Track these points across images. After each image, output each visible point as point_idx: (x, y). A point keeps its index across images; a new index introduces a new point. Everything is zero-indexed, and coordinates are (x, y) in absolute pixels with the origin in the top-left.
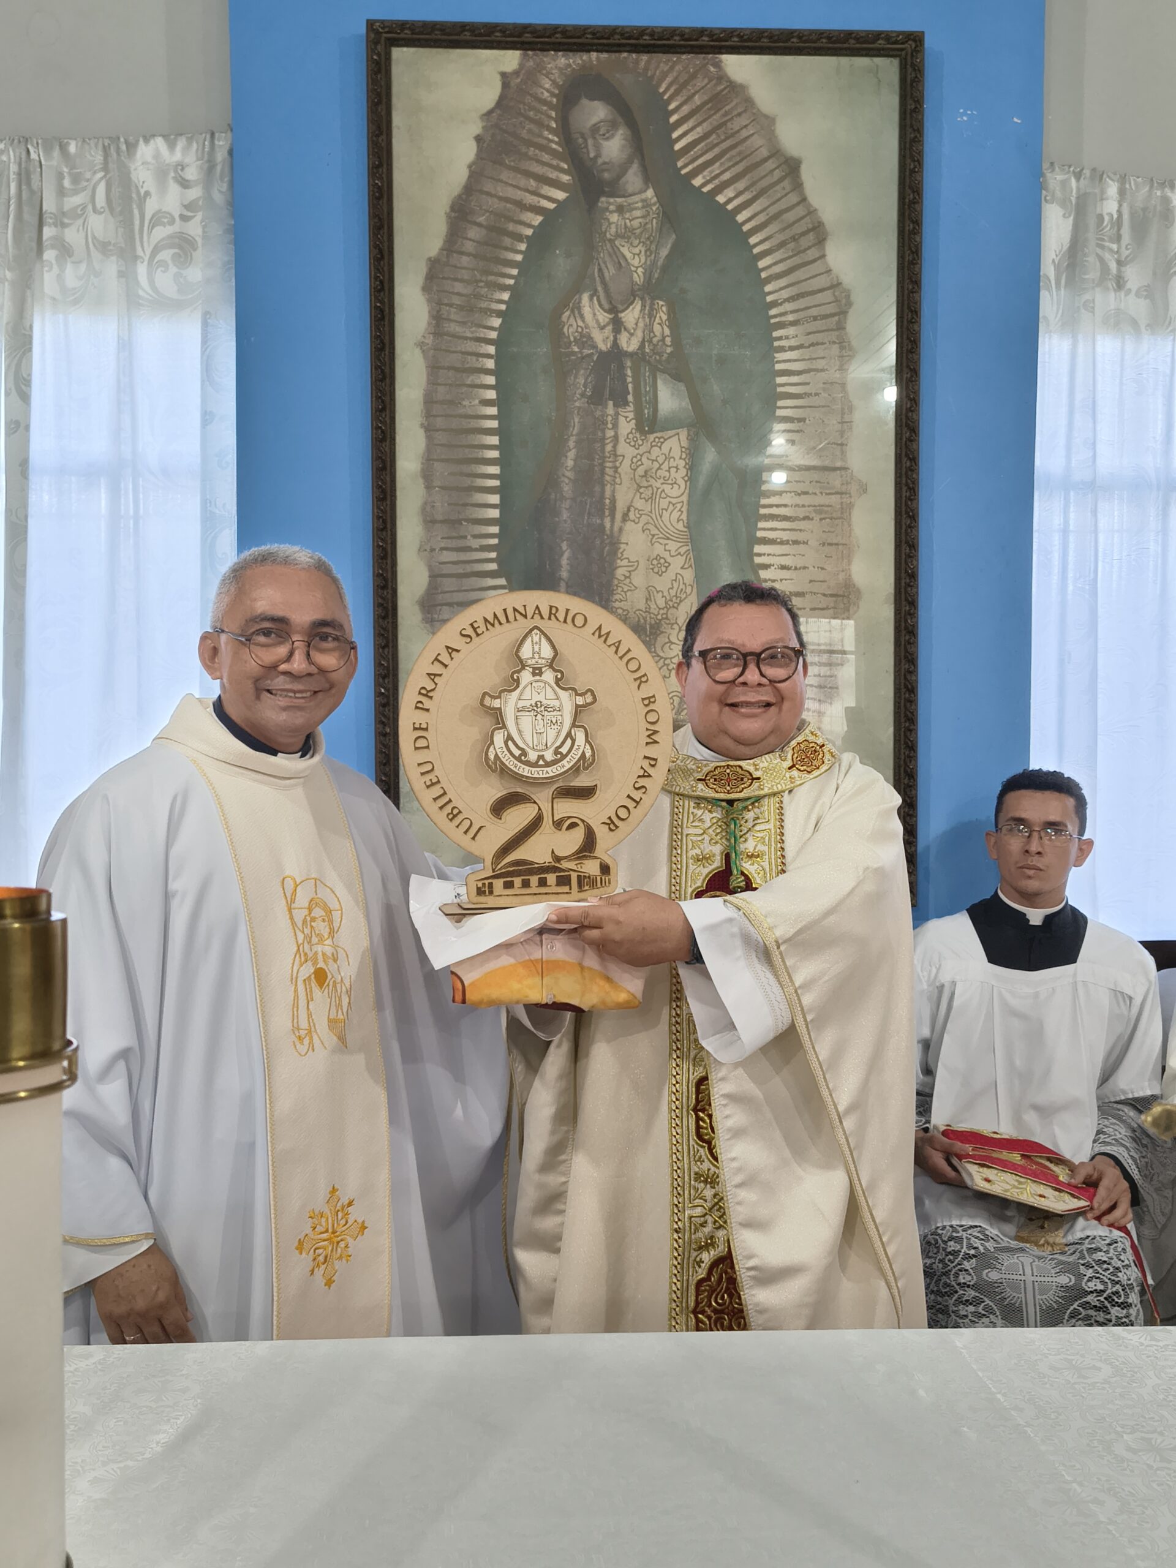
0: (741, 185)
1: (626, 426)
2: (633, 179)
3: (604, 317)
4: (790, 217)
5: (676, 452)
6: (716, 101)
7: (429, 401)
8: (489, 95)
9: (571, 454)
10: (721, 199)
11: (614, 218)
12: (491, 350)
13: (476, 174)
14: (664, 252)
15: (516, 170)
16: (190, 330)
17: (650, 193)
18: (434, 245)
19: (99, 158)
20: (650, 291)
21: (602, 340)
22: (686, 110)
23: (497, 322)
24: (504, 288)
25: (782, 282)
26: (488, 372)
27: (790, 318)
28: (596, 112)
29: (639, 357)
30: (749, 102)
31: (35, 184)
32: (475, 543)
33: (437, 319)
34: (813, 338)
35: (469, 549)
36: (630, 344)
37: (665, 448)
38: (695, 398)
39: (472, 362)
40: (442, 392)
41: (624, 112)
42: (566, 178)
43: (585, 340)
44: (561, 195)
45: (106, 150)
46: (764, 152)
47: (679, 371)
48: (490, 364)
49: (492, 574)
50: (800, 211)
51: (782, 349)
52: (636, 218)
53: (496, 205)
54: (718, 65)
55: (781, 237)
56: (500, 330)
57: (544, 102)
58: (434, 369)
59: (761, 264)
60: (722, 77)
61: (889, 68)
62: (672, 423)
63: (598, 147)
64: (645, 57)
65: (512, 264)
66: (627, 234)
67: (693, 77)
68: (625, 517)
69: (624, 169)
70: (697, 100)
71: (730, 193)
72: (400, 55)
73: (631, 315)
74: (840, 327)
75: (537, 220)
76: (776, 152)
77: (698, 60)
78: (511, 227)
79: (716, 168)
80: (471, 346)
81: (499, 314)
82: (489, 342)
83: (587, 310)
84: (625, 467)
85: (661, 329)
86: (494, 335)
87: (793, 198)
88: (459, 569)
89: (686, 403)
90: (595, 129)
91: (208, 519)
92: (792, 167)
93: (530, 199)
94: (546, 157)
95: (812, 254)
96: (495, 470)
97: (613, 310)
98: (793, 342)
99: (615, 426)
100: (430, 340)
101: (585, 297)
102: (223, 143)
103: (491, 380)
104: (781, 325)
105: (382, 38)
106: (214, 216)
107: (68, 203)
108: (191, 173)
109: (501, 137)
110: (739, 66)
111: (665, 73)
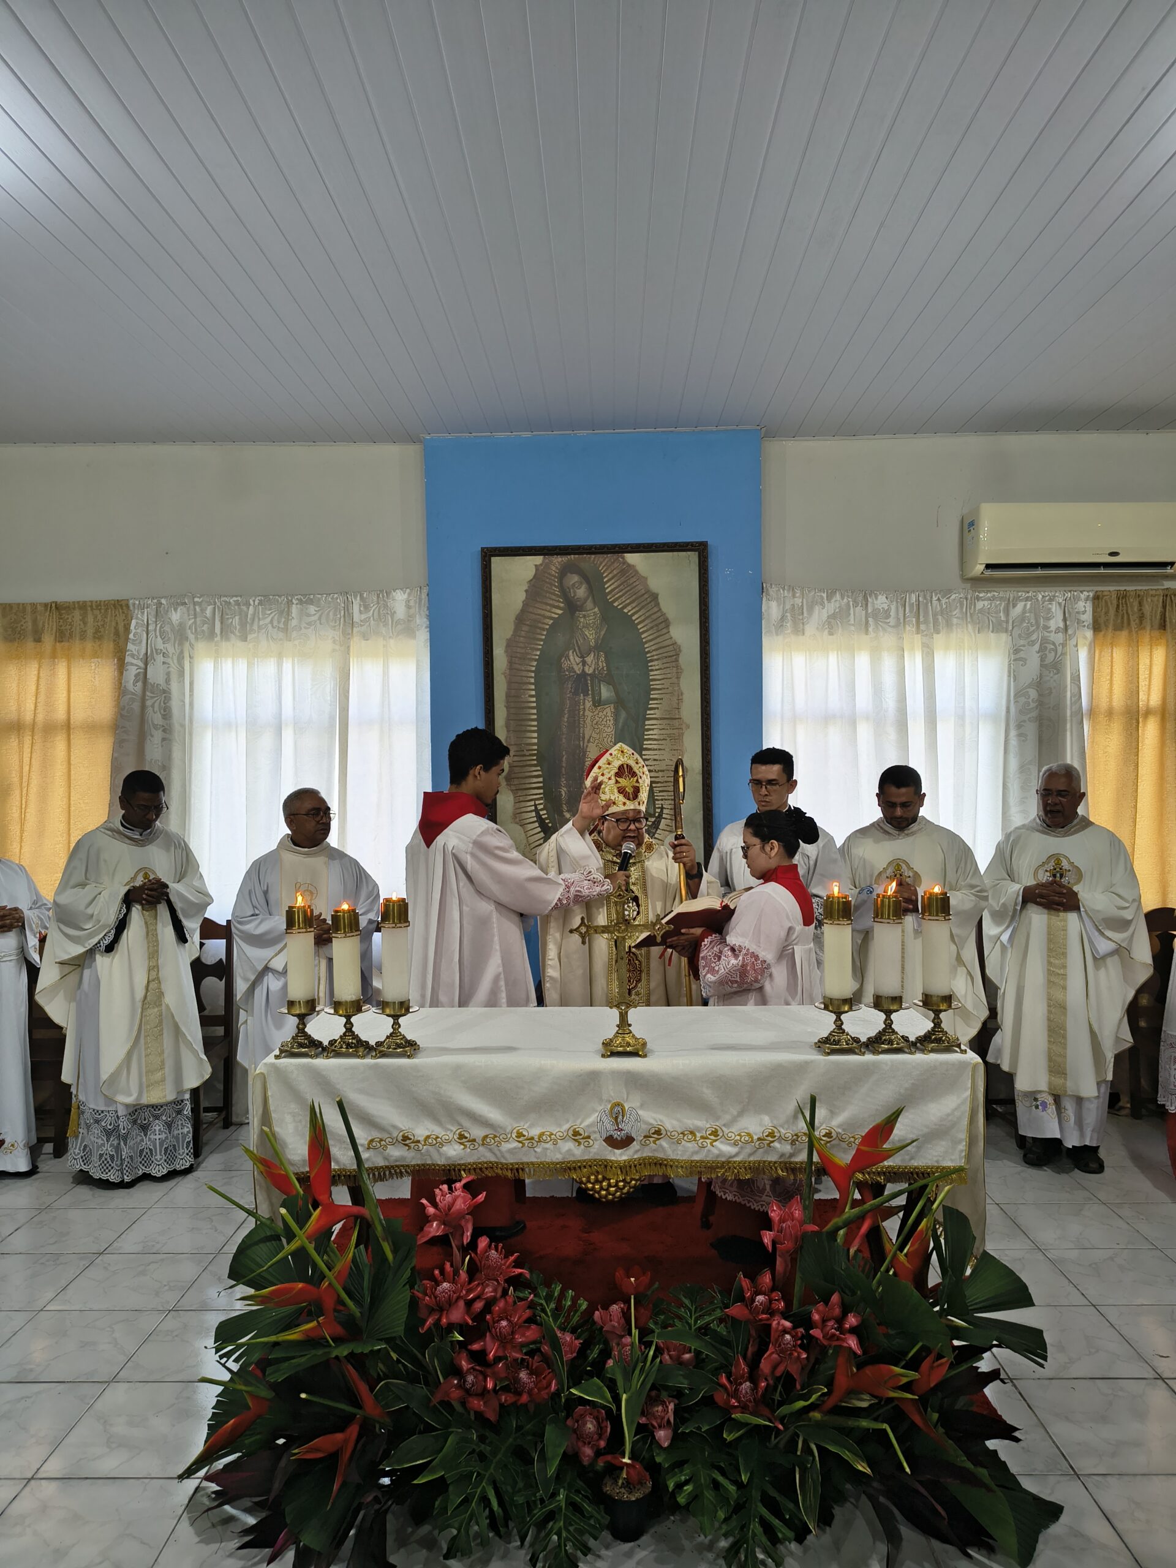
0: (634, 605)
1: (589, 704)
2: (589, 604)
3: (578, 660)
4: (654, 617)
5: (609, 714)
6: (623, 572)
7: (508, 696)
8: (530, 573)
9: (566, 716)
10: (625, 611)
11: (582, 620)
12: (533, 675)
13: (526, 604)
14: (603, 633)
15: (541, 602)
16: (412, 668)
17: (596, 609)
18: (509, 633)
19: (375, 599)
20: (597, 648)
21: (578, 669)
22: (610, 576)
23: (535, 663)
24: (538, 649)
25: (652, 643)
26: (532, 684)
27: (655, 657)
28: (575, 578)
29: (592, 676)
30: (637, 572)
31: (351, 611)
32: (527, 753)
33: (510, 663)
34: (666, 665)
35: (525, 755)
36: (589, 670)
37: (605, 713)
38: (617, 693)
39: (525, 680)
40: (513, 692)
42: (562, 605)
43: (571, 669)
44: (560, 612)
45: (378, 596)
46: (643, 591)
47: (610, 680)
48: (532, 680)
49: (535, 765)
50: (659, 614)
51: (652, 670)
52: (590, 620)
53: (534, 617)
54: (623, 558)
55: (651, 625)
56: (536, 666)
57: (553, 576)
58: (509, 683)
59: (643, 636)
60: (625, 562)
61: (693, 556)
62: (608, 702)
63: (575, 592)
64: (593, 556)
65: (541, 640)
66: (587, 626)
67: (613, 563)
68: (589, 741)
69: (586, 600)
70: (615, 572)
71: (629, 608)
72: (496, 561)
73: (589, 659)
74: (677, 660)
76: (648, 591)
77: (615, 556)
78: (540, 625)
79: (623, 599)
80: (524, 674)
81: (536, 660)
82: (532, 671)
83: (571, 658)
84: (588, 721)
85: (602, 664)
86: (534, 669)
87: (656, 609)
88: (521, 764)
89: (613, 694)
90: (574, 585)
91: (419, 745)
92: (655, 597)
93: (548, 614)
94: (554, 597)
95: (665, 631)
96: (535, 723)
97: (582, 657)
98: (657, 667)
99: (584, 704)
100: (508, 672)
101: (571, 652)
102: (425, 591)
103: (533, 687)
104: (652, 661)
105: (488, 555)
106: (421, 622)
107: (363, 617)
108: (412, 603)
109: (535, 590)
110: (632, 558)
111: (601, 562)
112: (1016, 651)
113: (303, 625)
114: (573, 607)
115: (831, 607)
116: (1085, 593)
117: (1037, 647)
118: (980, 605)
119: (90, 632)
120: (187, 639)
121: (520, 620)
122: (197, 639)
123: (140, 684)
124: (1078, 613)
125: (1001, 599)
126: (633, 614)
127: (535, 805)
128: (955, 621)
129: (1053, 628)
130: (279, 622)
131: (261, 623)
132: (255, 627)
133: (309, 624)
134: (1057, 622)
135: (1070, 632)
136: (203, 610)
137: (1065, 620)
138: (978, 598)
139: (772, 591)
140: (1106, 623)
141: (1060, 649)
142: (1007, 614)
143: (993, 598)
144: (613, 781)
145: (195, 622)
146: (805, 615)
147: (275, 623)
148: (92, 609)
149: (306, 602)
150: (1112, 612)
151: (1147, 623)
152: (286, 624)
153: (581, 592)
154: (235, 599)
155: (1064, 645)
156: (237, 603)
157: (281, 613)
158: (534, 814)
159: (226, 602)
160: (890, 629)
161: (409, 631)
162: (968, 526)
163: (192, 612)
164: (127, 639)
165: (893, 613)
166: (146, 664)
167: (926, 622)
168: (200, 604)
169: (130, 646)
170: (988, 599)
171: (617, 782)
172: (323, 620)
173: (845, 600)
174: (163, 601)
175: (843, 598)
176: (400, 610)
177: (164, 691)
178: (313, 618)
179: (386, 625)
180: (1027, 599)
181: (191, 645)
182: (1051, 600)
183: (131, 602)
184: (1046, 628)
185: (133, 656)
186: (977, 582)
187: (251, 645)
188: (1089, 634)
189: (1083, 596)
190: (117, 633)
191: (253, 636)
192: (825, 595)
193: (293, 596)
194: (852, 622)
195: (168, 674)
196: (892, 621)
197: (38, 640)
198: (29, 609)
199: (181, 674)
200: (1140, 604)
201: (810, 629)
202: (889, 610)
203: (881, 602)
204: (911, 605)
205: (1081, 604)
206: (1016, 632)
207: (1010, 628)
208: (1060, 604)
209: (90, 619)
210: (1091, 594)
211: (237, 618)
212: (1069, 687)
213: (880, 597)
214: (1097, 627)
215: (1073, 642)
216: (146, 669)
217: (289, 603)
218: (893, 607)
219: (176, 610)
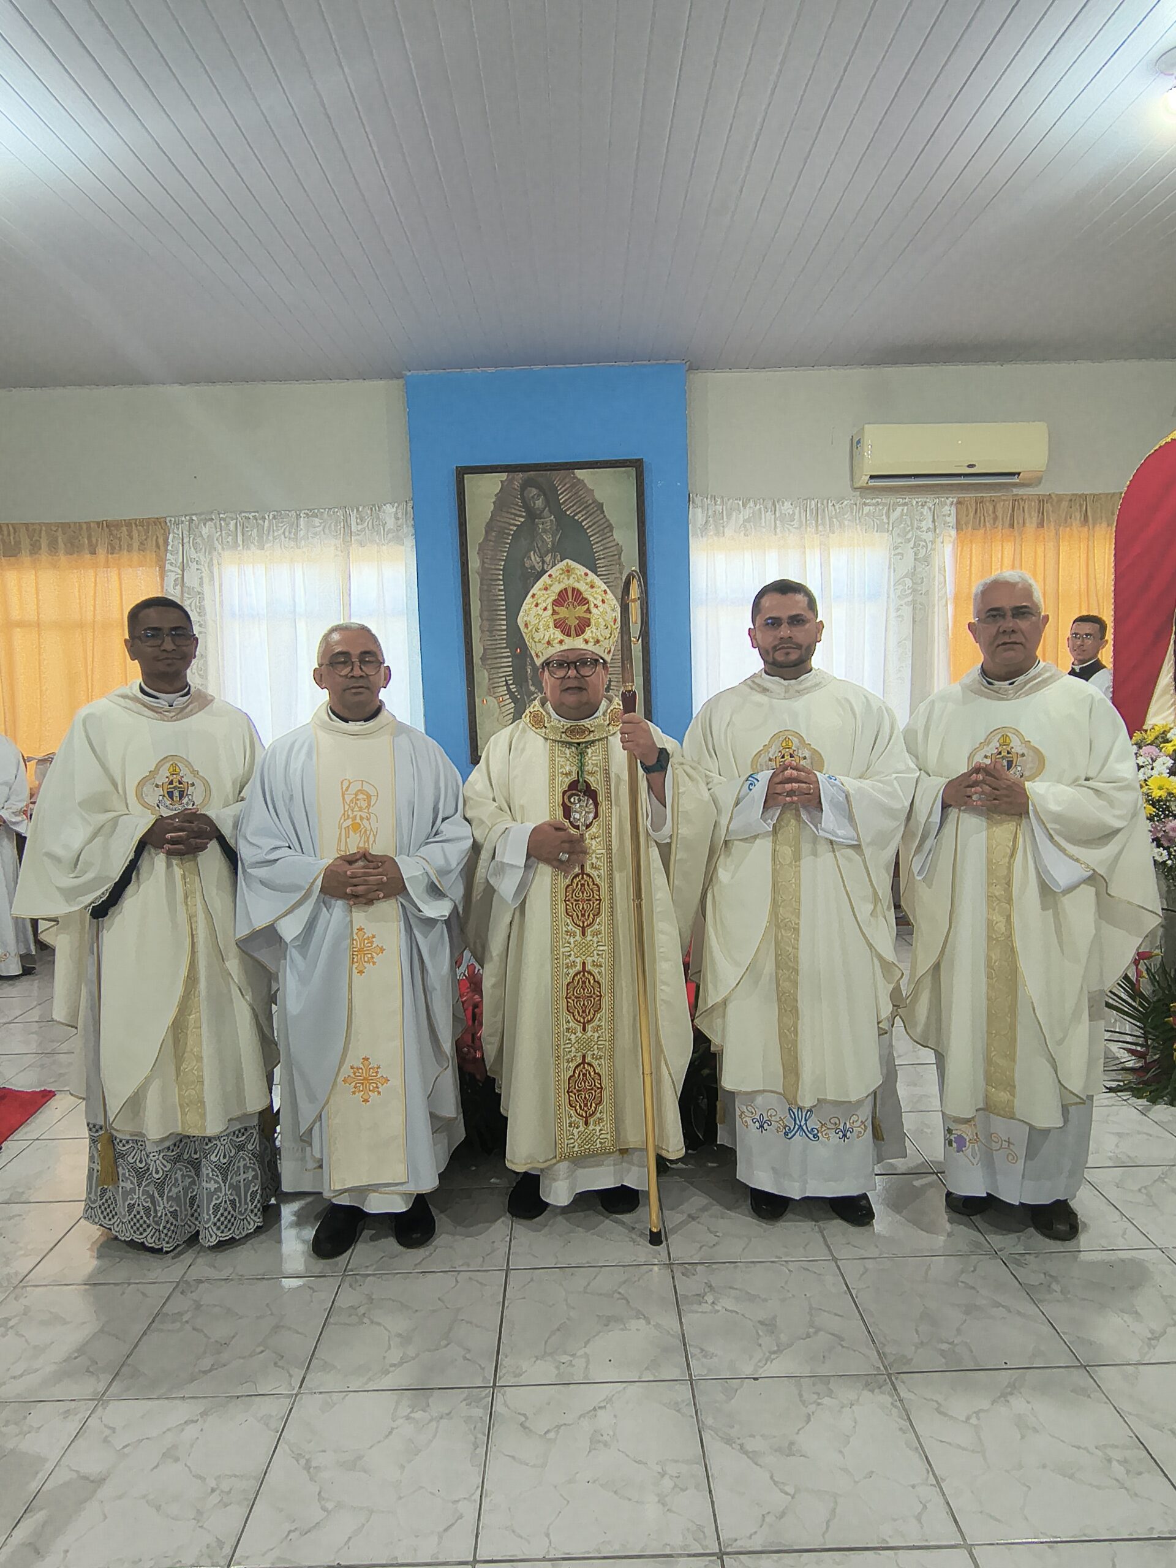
4: (601, 522)
6: (573, 486)
7: (481, 591)
8: (497, 488)
11: (541, 526)
13: (494, 514)
15: (508, 512)
16: (401, 567)
18: (481, 539)
19: (369, 512)
24: (505, 552)
30: (585, 485)
31: (349, 523)
33: (482, 563)
35: (497, 640)
40: (485, 587)
43: (533, 568)
44: (523, 520)
45: (371, 509)
46: (590, 501)
50: (604, 520)
52: (548, 526)
53: (501, 524)
54: (573, 474)
55: (598, 530)
58: (482, 580)
60: (575, 478)
61: (632, 471)
63: (534, 503)
65: (507, 543)
66: (545, 531)
67: (565, 478)
70: (567, 486)
71: (580, 515)
72: (467, 477)
74: (619, 558)
75: (515, 528)
76: (595, 501)
77: (567, 471)
82: (501, 570)
87: (602, 516)
88: (493, 647)
90: (533, 497)
92: (600, 506)
93: (512, 522)
95: (608, 535)
100: (480, 570)
101: (532, 553)
102: (410, 504)
105: (462, 473)
106: (408, 530)
107: (360, 527)
108: (400, 515)
109: (502, 503)
110: (580, 473)
111: (557, 477)
112: (896, 548)
113: (310, 534)
114: (532, 515)
115: (747, 513)
116: (950, 499)
117: (912, 544)
118: (866, 509)
119: (136, 545)
120: (215, 549)
121: (489, 528)
122: (223, 549)
123: (178, 587)
124: (944, 516)
125: (884, 504)
126: (583, 521)
127: (506, 681)
128: (846, 523)
129: (925, 529)
130: (290, 533)
131: (276, 534)
132: (271, 538)
133: (315, 534)
134: (927, 523)
135: (937, 531)
136: (228, 524)
137: (934, 521)
138: (865, 504)
139: (698, 500)
140: (967, 524)
141: (929, 545)
142: (888, 517)
143: (878, 504)
144: (550, 612)
145: (221, 535)
146: (725, 519)
147: (287, 534)
148: (136, 526)
149: (312, 516)
150: (972, 515)
151: (999, 523)
152: (296, 534)
153: (539, 503)
154: (253, 514)
155: (933, 542)
156: (255, 518)
157: (291, 525)
158: (505, 688)
159: (246, 517)
160: (793, 530)
161: (399, 540)
162: (856, 444)
163: (218, 526)
164: (166, 550)
165: (797, 517)
166: (183, 571)
167: (823, 524)
168: (224, 519)
169: (169, 556)
170: (873, 505)
171: (554, 612)
172: (327, 531)
173: (758, 507)
174: (194, 518)
175: (755, 505)
176: (391, 523)
177: (199, 593)
178: (318, 529)
179: (378, 533)
180: (905, 504)
181: (219, 554)
182: (923, 506)
183: (168, 519)
184: (919, 528)
185: (171, 564)
186: (864, 489)
187: (268, 553)
188: (953, 533)
189: (948, 502)
190: (158, 546)
191: (269, 545)
192: (741, 503)
193: (301, 511)
194: (763, 524)
195: (201, 578)
196: (796, 523)
197: (93, 553)
198: (84, 526)
199: (212, 579)
200: (994, 507)
201: (728, 532)
202: (794, 514)
203: (787, 507)
204: (811, 510)
205: (947, 508)
206: (896, 531)
207: (891, 528)
208: (930, 509)
209: (135, 534)
210: (955, 500)
211: (255, 530)
212: (937, 578)
213: (786, 503)
214: (959, 527)
215: (940, 540)
216: (183, 575)
217: (298, 516)
218: (797, 512)
219: (205, 525)
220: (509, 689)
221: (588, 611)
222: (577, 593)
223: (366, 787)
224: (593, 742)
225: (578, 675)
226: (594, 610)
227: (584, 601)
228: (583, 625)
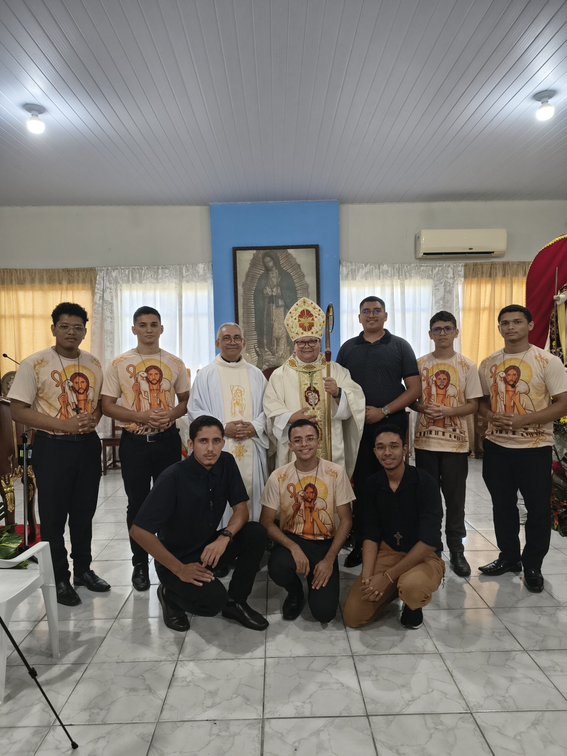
0: (291, 269)
1: (274, 307)
2: (274, 269)
3: (270, 290)
4: (299, 273)
5: (282, 311)
6: (287, 256)
7: (243, 304)
8: (251, 257)
9: (266, 312)
10: (288, 271)
11: (271, 275)
12: (253, 296)
13: (250, 269)
14: (279, 280)
15: (256, 268)
16: (205, 293)
17: (277, 271)
18: (243, 280)
19: (191, 267)
20: (277, 286)
21: (270, 294)
22: (282, 258)
23: (253, 292)
24: (254, 286)
25: (298, 284)
26: (252, 299)
27: (299, 289)
28: (268, 259)
29: (276, 296)
30: (292, 256)
31: (182, 272)
32: (251, 326)
33: (244, 291)
34: (303, 292)
35: (250, 327)
36: (274, 294)
37: (280, 310)
38: (285, 302)
39: (250, 298)
40: (245, 303)
41: (272, 259)
42: (264, 269)
43: (267, 294)
44: (263, 272)
45: (192, 266)
46: (294, 264)
47: (282, 297)
48: (253, 298)
50: (300, 272)
51: (298, 294)
52: (275, 275)
53: (253, 274)
54: (287, 251)
55: (298, 277)
56: (254, 293)
57: (260, 258)
58: (244, 299)
59: (295, 281)
60: (287, 253)
61: (314, 250)
62: (281, 306)
63: (268, 264)
64: (275, 250)
65: (256, 282)
66: (273, 277)
67: (283, 253)
69: (273, 267)
70: (284, 256)
72: (238, 252)
73: (274, 290)
74: (308, 290)
75: (259, 276)
76: (296, 264)
77: (284, 250)
78: (255, 277)
79: (287, 266)
80: (250, 295)
81: (254, 290)
82: (252, 295)
83: (267, 289)
84: (274, 314)
85: (279, 292)
86: (253, 294)
87: (299, 270)
88: (248, 330)
89: (283, 303)
90: (268, 261)
91: (209, 323)
92: (299, 266)
94: (260, 266)
95: (303, 279)
96: (254, 314)
97: (272, 289)
98: (300, 293)
99: (272, 307)
100: (243, 295)
101: (267, 287)
102: (211, 264)
103: (253, 301)
104: (298, 290)
105: (235, 250)
106: (209, 275)
107: (187, 274)
108: (206, 269)
109: (254, 263)
110: (290, 251)
111: (279, 253)
112: (436, 286)
113: (164, 277)
114: (268, 270)
115: (366, 269)
117: (443, 284)
118: (422, 268)
119: (81, 280)
120: (119, 283)
121: (248, 275)
122: (122, 283)
123: (101, 300)
124: (459, 271)
125: (430, 266)
126: (291, 273)
128: (413, 274)
129: (449, 277)
130: (154, 276)
131: (147, 276)
132: (145, 278)
133: (166, 277)
134: (450, 275)
135: (455, 279)
136: (125, 271)
137: (453, 274)
138: (421, 266)
139: (344, 263)
140: (469, 274)
141: (451, 285)
142: (432, 272)
143: (427, 266)
144: (297, 320)
145: (122, 276)
146: (356, 272)
147: (153, 276)
148: (81, 271)
149: (165, 268)
150: (471, 271)
151: (484, 275)
152: (157, 277)
153: (271, 264)
154: (137, 267)
155: (453, 284)
156: (138, 269)
157: (155, 272)
158: (254, 349)
159: (133, 268)
160: (389, 278)
161: (205, 280)
162: (417, 238)
163: (121, 272)
164: (96, 283)
165: (389, 272)
166: (103, 293)
167: (402, 275)
168: (123, 269)
169: (97, 286)
170: (425, 266)
171: (299, 321)
172: (172, 275)
173: (372, 267)
174: (109, 268)
175: (371, 266)
176: (201, 272)
177: (111, 303)
178: (167, 275)
179: (195, 277)
180: (440, 266)
181: (121, 285)
182: (448, 267)
183: (97, 268)
184: (447, 277)
185: (98, 289)
186: (420, 259)
187: (144, 285)
188: (463, 279)
189: (460, 265)
190: (91, 281)
191: (144, 281)
192: (364, 265)
193: (159, 266)
194: (374, 275)
195: (112, 296)
196: (389, 275)
197: (60, 283)
198: (56, 271)
199: (117, 296)
200: (482, 268)
201: (358, 278)
202: (388, 271)
203: (385, 267)
204: (396, 269)
205: (460, 268)
206: (436, 279)
207: (433, 277)
208: (452, 268)
209: (81, 275)
210: (464, 264)
211: (138, 274)
212: (455, 300)
213: (385, 265)
214: (465, 277)
215: (456, 283)
216: (103, 295)
217: (158, 268)
218: (390, 269)
219: (114, 271)
220: (256, 350)
221: (313, 320)
222: (308, 312)
223: (240, 388)
224: (316, 371)
225: (309, 347)
226: (315, 319)
227: (311, 315)
228: (311, 326)
